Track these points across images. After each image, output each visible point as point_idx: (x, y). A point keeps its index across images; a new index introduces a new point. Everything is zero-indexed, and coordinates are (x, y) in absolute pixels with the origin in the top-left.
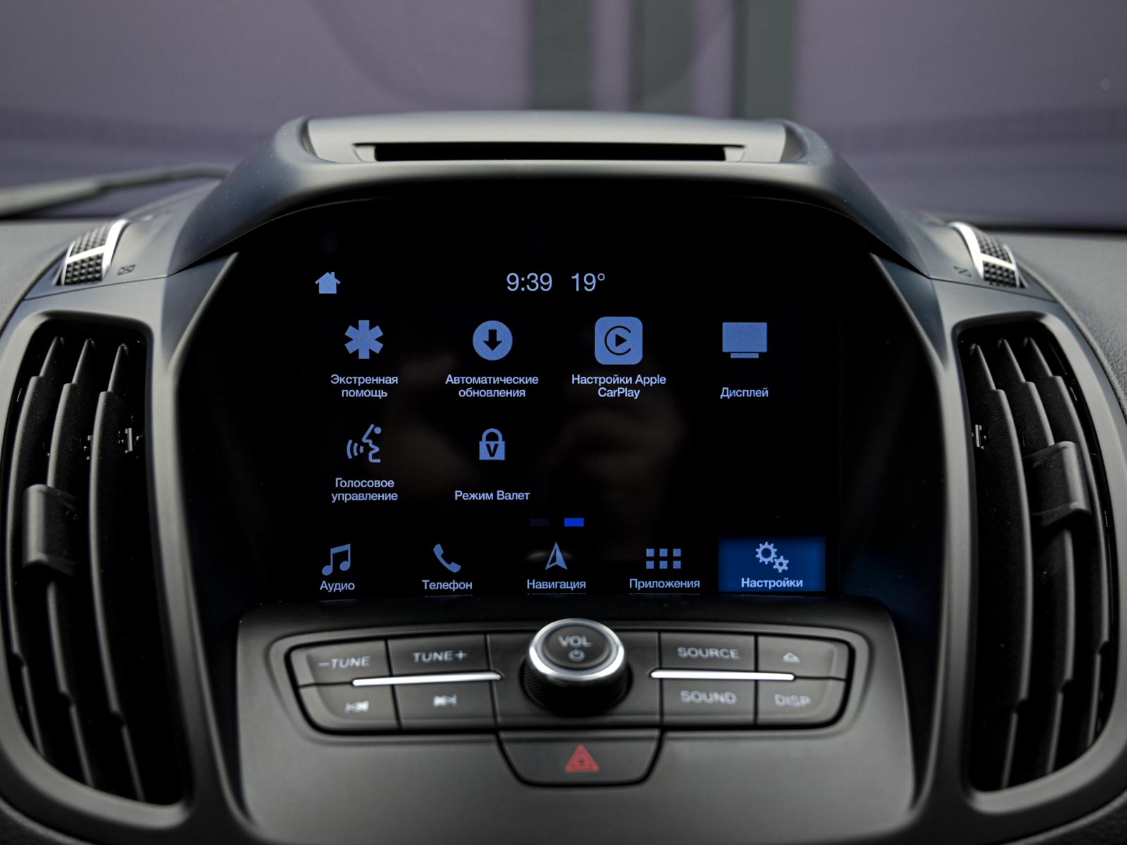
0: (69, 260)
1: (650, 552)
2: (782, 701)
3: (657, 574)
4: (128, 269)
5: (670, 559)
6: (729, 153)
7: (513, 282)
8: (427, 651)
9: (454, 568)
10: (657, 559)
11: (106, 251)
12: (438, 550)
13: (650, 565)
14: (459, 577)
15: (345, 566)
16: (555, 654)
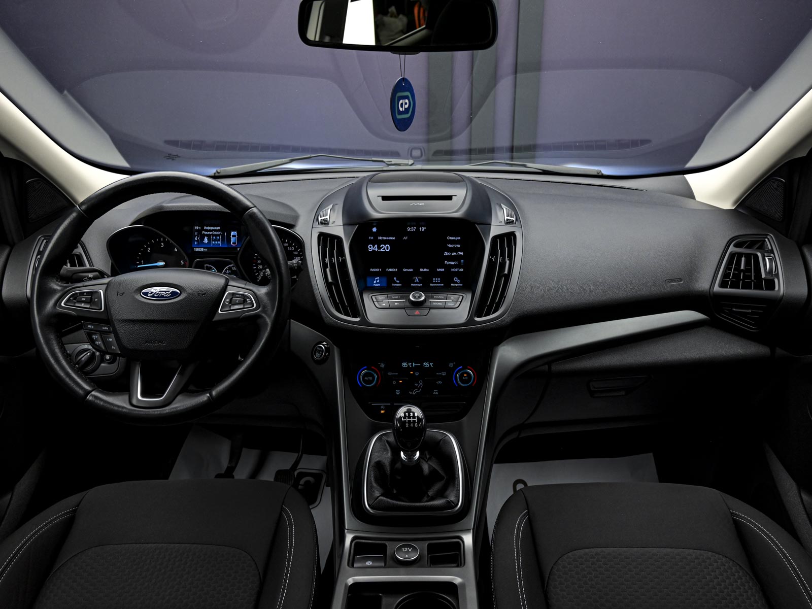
0: (320, 219)
1: (434, 279)
2: (449, 304)
3: (435, 283)
4: (334, 222)
5: (438, 280)
6: (453, 197)
7: (409, 229)
8: (394, 296)
9: (398, 282)
10: (435, 280)
11: (328, 217)
12: (395, 278)
13: (434, 281)
14: (399, 283)
15: (378, 281)
16: (414, 297)
